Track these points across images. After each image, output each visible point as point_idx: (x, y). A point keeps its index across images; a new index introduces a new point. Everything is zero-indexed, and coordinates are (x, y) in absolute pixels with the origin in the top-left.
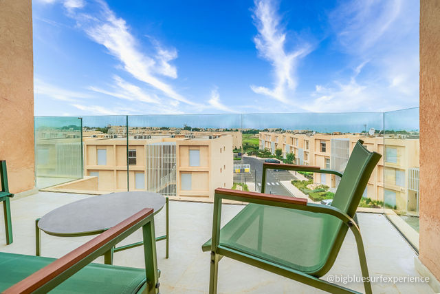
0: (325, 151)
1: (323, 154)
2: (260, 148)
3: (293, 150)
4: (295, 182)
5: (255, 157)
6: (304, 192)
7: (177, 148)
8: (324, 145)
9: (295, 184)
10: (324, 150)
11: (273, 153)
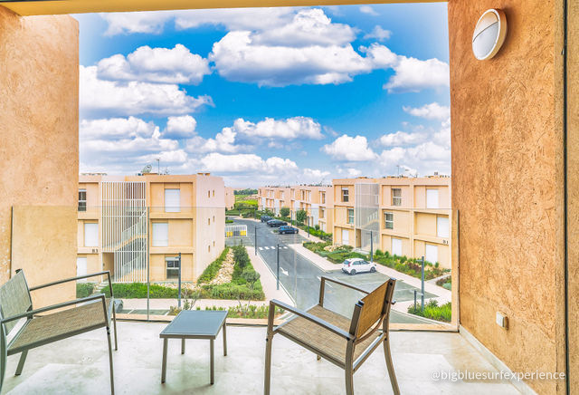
0: (347, 201)
1: (346, 204)
2: (260, 209)
3: (304, 206)
4: (307, 245)
5: (252, 219)
6: (320, 255)
7: (148, 186)
8: (346, 192)
9: (309, 246)
10: (346, 199)
11: (278, 213)
